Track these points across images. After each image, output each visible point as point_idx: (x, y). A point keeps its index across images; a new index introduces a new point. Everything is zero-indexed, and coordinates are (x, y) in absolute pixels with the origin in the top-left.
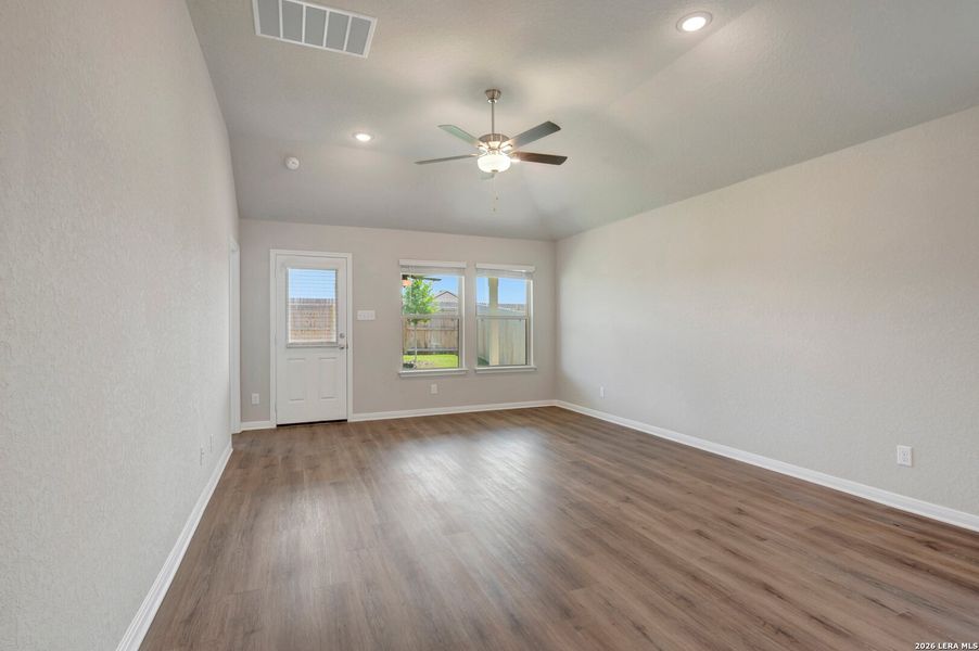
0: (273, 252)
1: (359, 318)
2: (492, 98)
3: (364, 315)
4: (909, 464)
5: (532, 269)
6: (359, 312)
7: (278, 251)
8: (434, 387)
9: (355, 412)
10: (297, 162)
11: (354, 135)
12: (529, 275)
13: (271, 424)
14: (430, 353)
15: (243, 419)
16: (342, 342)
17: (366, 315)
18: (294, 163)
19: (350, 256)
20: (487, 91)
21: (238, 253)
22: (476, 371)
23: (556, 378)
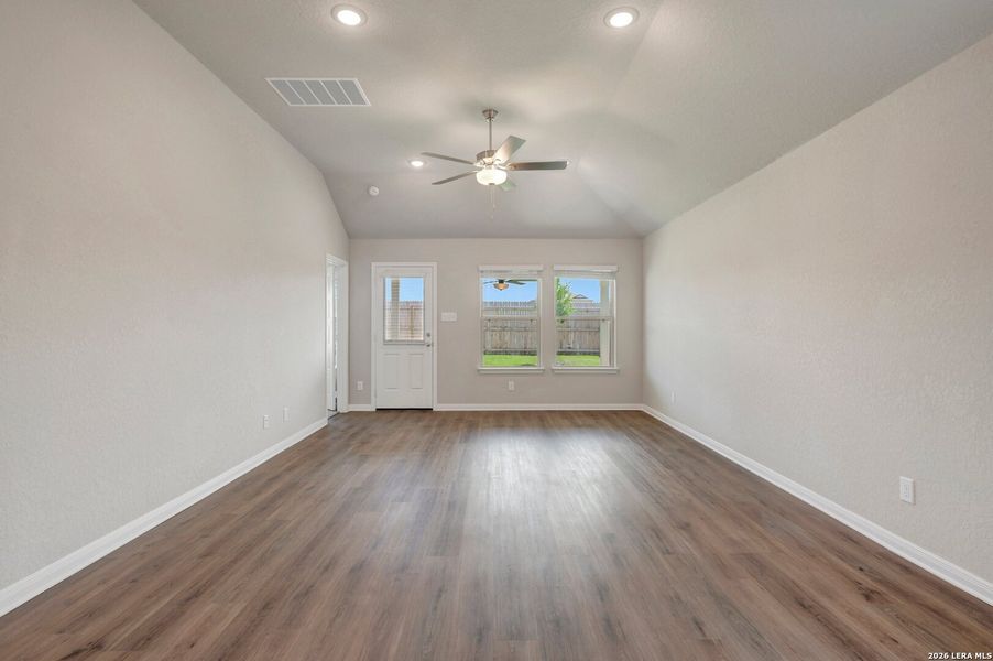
0: (373, 264)
1: (443, 319)
2: (490, 118)
3: (447, 316)
4: (910, 500)
5: (614, 268)
6: (443, 314)
7: (378, 264)
8: (511, 385)
9: (439, 402)
10: (377, 190)
11: (409, 162)
12: (613, 274)
13: (371, 408)
14: (574, 354)
15: (350, 402)
16: (429, 340)
17: (449, 316)
18: (375, 191)
19: (435, 264)
20: (484, 112)
21: (346, 268)
22: (553, 370)
23: (641, 383)
